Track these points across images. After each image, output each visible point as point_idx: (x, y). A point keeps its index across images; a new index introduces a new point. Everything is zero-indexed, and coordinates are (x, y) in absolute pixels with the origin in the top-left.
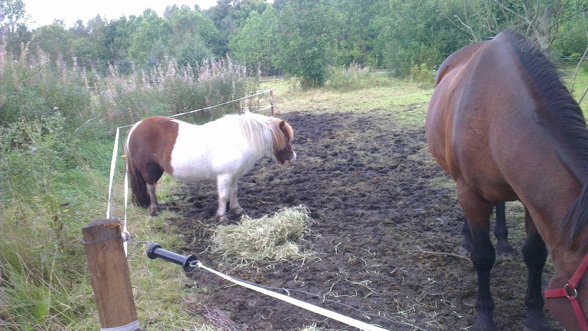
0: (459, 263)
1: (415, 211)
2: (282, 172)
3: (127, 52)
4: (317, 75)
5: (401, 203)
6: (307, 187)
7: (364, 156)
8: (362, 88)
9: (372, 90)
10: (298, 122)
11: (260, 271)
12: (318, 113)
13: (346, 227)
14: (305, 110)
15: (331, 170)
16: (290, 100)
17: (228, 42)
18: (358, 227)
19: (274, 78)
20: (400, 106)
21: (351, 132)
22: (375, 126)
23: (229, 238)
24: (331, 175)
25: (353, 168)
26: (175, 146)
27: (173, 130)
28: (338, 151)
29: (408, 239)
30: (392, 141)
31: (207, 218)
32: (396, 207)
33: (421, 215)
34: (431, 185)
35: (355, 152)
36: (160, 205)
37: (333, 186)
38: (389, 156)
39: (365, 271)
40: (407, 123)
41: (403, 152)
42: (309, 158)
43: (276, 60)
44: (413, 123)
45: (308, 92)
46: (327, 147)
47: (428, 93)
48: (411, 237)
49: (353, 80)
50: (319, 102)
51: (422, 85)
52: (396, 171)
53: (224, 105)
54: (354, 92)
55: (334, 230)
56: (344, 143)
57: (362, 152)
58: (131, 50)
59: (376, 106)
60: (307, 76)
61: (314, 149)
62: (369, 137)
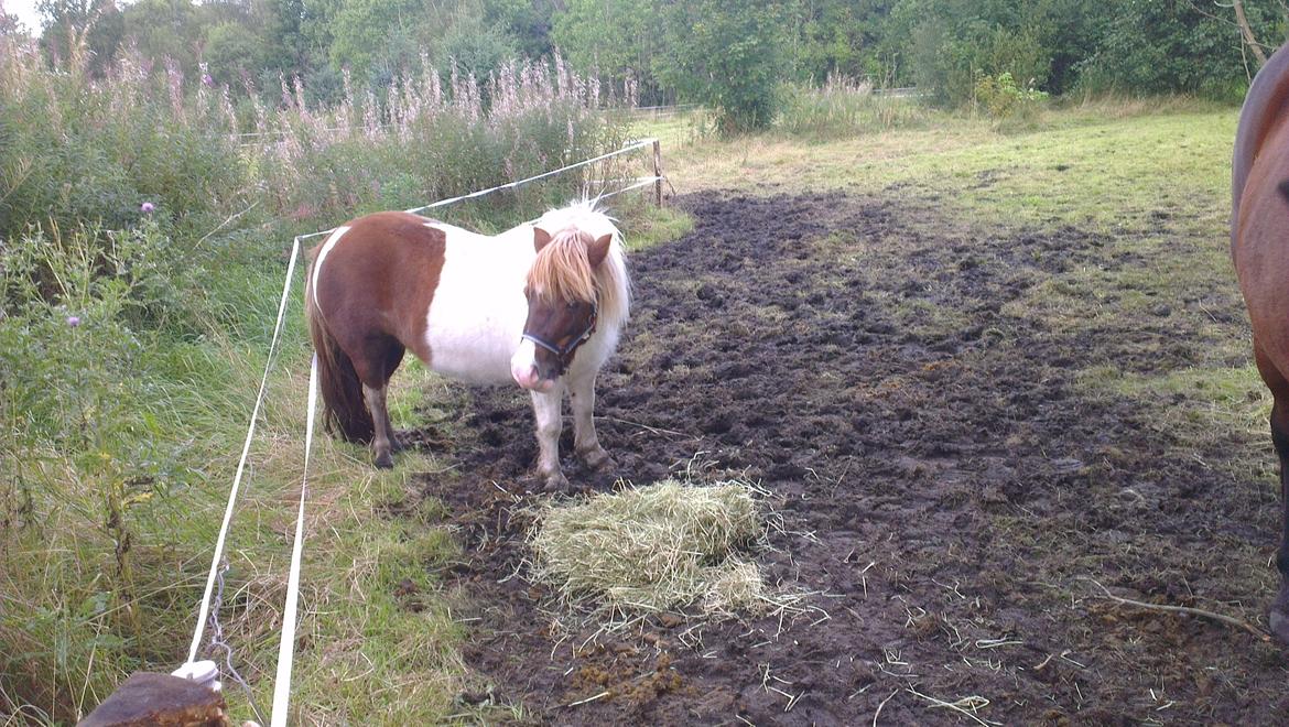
0: (1225, 638)
1: (1059, 467)
2: (691, 344)
3: (327, 55)
4: (755, 103)
5: (1014, 439)
6: (758, 388)
7: (890, 306)
8: (859, 133)
9: (882, 138)
10: (717, 216)
11: (663, 647)
12: (761, 194)
13: (878, 511)
14: (730, 186)
15: (813, 342)
16: (694, 162)
17: (550, 28)
18: (913, 511)
19: (653, 112)
20: (958, 175)
21: (847, 242)
22: (903, 227)
23: (577, 543)
24: (815, 355)
25: (868, 338)
26: (438, 292)
27: (431, 250)
28: (823, 292)
29: (1060, 555)
30: (953, 265)
31: (515, 474)
32: (1004, 452)
33: (1077, 478)
34: (1080, 386)
35: (867, 294)
36: (399, 436)
37: (824, 387)
38: (955, 306)
39: (959, 659)
40: (981, 218)
41: (986, 294)
42: (753, 308)
43: (662, 68)
44: (995, 218)
45: (734, 145)
46: (794, 279)
47: (1018, 143)
48: (1067, 547)
49: (839, 114)
50: (761, 167)
51: (1001, 125)
52: (979, 346)
53: (546, 179)
54: (840, 144)
55: (848, 520)
56: (835, 269)
57: (884, 294)
58: (336, 49)
59: (899, 175)
60: (732, 104)
61: (763, 286)
62: (893, 253)
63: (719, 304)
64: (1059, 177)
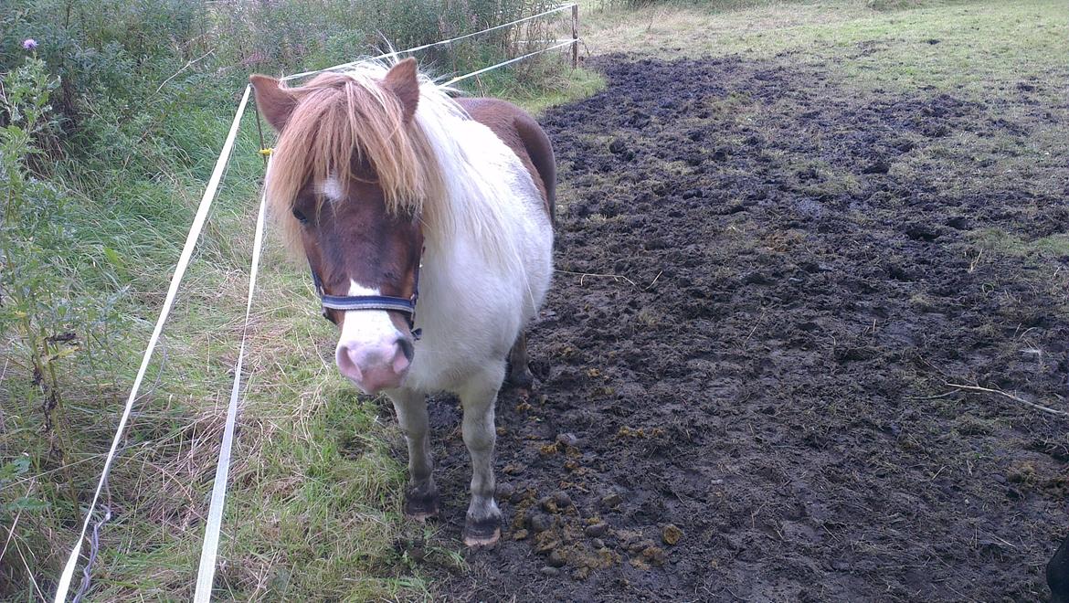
2: (605, 194)
9: (772, 10)
10: (626, 77)
12: (664, 57)
14: (636, 49)
16: (603, 28)
20: (840, 44)
21: (743, 103)
22: (793, 90)
24: (721, 209)
28: (724, 149)
35: (765, 152)
37: (730, 239)
40: (864, 84)
42: (661, 162)
44: (876, 85)
45: (640, 13)
46: (696, 137)
47: (892, 18)
50: (664, 33)
54: (733, 14)
56: (733, 127)
57: (781, 153)
59: (787, 43)
61: (669, 143)
62: (786, 114)
63: (630, 158)
64: (931, 50)
